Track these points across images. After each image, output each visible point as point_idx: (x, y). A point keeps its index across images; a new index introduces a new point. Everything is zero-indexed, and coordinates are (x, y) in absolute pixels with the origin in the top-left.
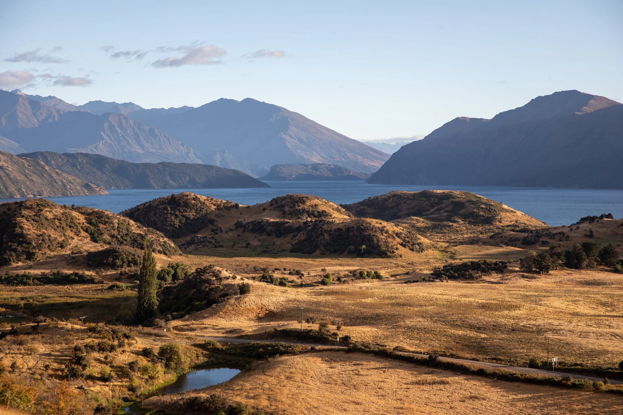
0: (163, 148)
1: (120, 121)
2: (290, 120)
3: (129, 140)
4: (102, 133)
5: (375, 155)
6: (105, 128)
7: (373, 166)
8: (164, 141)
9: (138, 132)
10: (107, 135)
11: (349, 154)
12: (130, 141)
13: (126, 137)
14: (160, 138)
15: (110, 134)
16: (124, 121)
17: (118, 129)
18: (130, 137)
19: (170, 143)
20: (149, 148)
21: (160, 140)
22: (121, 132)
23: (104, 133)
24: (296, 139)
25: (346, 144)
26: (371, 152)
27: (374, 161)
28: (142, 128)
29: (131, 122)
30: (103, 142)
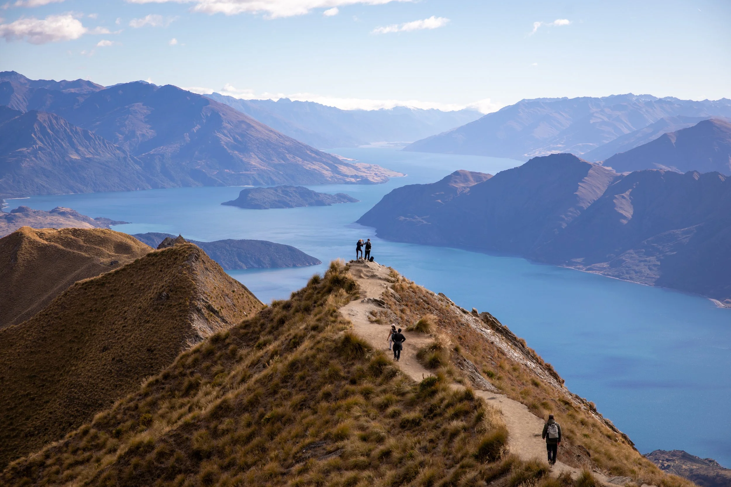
0: (99, 153)
1: (51, 121)
2: (221, 115)
3: (62, 143)
4: (33, 135)
5: (313, 155)
6: (36, 130)
7: (314, 169)
8: (100, 145)
9: (70, 134)
10: (39, 138)
11: (287, 155)
12: (64, 145)
13: (60, 140)
14: (94, 141)
15: (41, 137)
16: (54, 121)
17: (49, 131)
18: (62, 140)
19: (106, 147)
20: (86, 153)
21: (95, 144)
22: (53, 134)
23: (35, 135)
24: (231, 138)
25: (282, 144)
26: (308, 152)
27: (313, 164)
28: (74, 129)
29: (62, 122)
30: (36, 147)
